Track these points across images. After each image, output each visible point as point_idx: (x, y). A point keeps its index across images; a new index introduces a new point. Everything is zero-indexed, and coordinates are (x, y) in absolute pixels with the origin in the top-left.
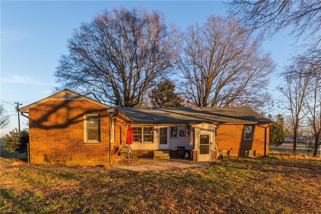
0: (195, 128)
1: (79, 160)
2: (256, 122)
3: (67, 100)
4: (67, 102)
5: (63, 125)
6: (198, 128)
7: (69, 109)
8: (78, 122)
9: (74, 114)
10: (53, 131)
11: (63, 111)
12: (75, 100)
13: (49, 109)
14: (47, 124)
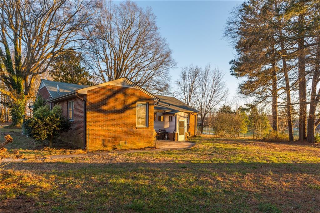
0: (177, 115)
1: (132, 144)
2: (193, 111)
3: (124, 87)
4: (124, 89)
5: (120, 110)
6: (178, 115)
7: (126, 95)
8: (132, 108)
9: (130, 100)
10: (111, 116)
11: (120, 96)
12: (131, 88)
13: (108, 93)
14: (105, 108)
